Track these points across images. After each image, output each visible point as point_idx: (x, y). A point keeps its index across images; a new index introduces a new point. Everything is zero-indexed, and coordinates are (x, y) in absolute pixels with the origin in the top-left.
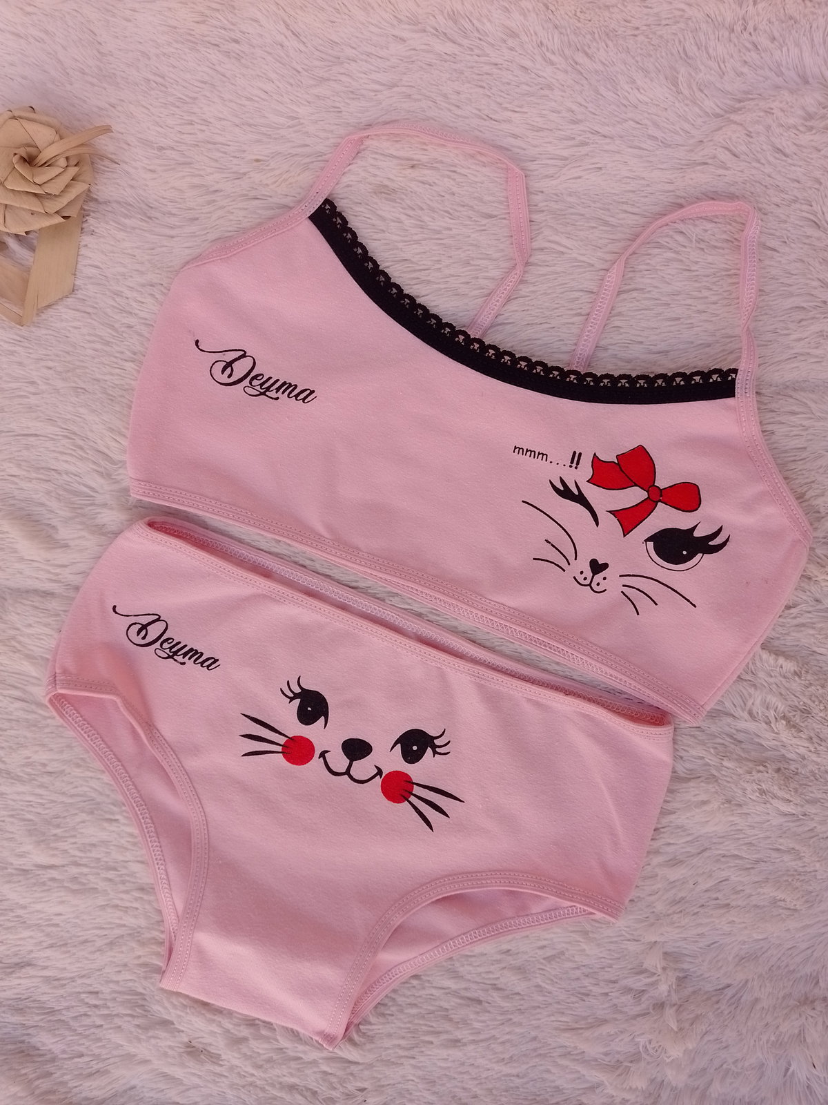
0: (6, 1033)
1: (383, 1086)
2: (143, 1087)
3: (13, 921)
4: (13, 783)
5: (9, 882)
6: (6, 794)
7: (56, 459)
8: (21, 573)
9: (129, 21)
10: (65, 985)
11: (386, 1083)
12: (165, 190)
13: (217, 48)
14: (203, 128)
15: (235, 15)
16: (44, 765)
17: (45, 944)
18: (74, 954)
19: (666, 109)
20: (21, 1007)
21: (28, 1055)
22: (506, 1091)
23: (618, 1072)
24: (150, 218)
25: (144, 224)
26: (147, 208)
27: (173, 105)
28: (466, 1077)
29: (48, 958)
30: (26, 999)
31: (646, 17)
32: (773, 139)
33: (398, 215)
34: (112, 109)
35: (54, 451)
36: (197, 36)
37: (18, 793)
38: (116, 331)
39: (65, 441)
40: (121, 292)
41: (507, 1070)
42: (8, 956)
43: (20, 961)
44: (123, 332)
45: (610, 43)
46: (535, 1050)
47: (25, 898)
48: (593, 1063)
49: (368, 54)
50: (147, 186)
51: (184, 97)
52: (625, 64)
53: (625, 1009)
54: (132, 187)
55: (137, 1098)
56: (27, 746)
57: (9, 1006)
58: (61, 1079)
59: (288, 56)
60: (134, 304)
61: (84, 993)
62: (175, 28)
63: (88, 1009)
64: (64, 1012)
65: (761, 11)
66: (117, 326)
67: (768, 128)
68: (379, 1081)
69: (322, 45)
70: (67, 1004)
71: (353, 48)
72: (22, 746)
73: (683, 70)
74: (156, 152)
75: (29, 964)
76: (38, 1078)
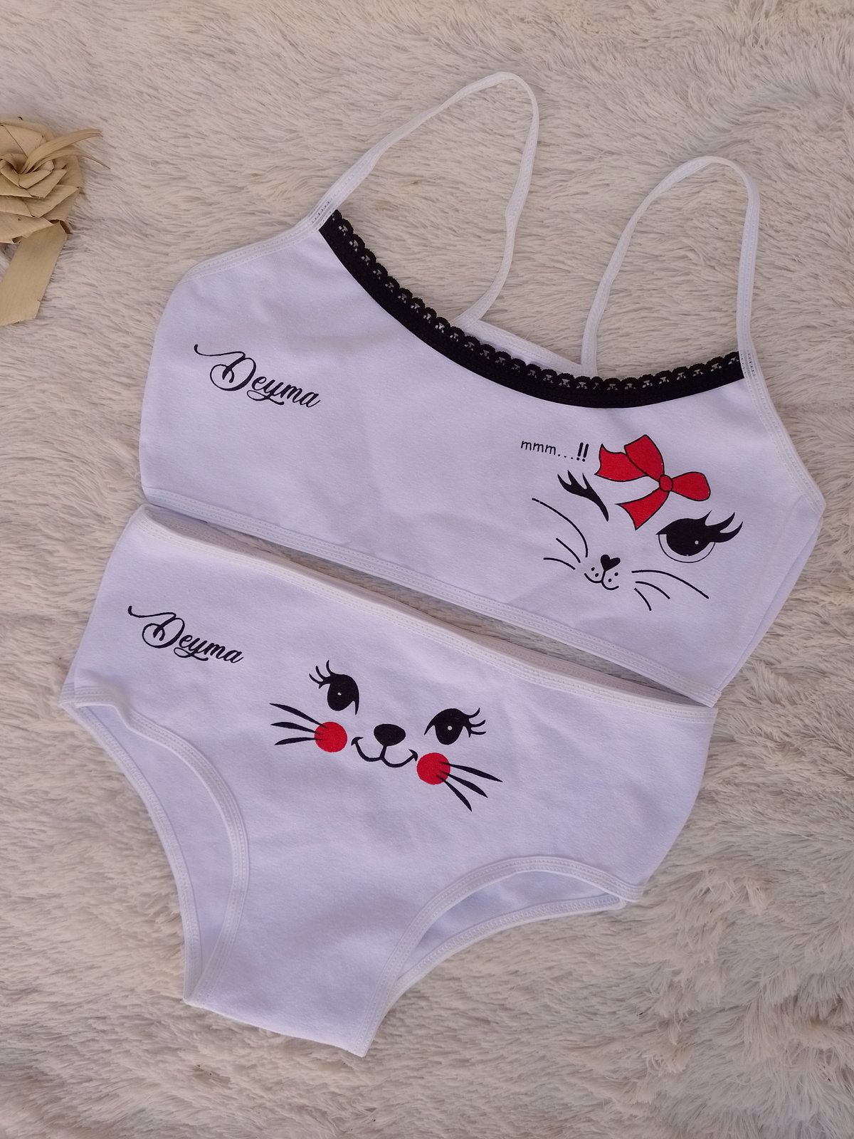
0: (13, 1060)
1: (392, 1106)
2: (153, 1109)
3: (17, 949)
4: (14, 811)
5: (14, 910)
6: (8, 822)
7: (54, 483)
8: (19, 598)
9: (119, 30)
10: (72, 1010)
11: (395, 1103)
12: (160, 207)
13: (211, 58)
14: (199, 141)
15: (230, 24)
16: (46, 793)
17: (51, 971)
18: (81, 979)
19: (675, 124)
20: (27, 1032)
21: (37, 1080)
22: (515, 1109)
23: (626, 1089)
24: (146, 235)
25: (139, 241)
26: (142, 224)
27: (167, 117)
28: (475, 1096)
29: (55, 984)
30: (33, 1025)
31: (655, 30)
32: (785, 156)
33: (401, 234)
34: (104, 122)
35: (51, 474)
36: (191, 46)
37: (20, 821)
38: (112, 350)
39: (63, 464)
40: (117, 310)
41: (515, 1088)
42: (14, 982)
43: (26, 987)
44: (119, 351)
45: (617, 55)
46: (543, 1069)
47: (30, 925)
48: (601, 1081)
49: (369, 66)
50: (141, 202)
51: (179, 110)
52: (634, 77)
53: (631, 1027)
54: (127, 203)
55: (147, 1121)
56: (27, 774)
57: (16, 1031)
58: (70, 1104)
59: (286, 68)
60: (131, 323)
61: (91, 1018)
62: (168, 37)
63: (95, 1035)
64: (72, 1038)
65: (772, 24)
66: (113, 345)
67: (779, 144)
68: (388, 1100)
69: (320, 56)
70: (75, 1030)
71: (353, 59)
72: (23, 774)
73: (692, 84)
74: (150, 167)
75: (35, 991)
76: (47, 1103)
